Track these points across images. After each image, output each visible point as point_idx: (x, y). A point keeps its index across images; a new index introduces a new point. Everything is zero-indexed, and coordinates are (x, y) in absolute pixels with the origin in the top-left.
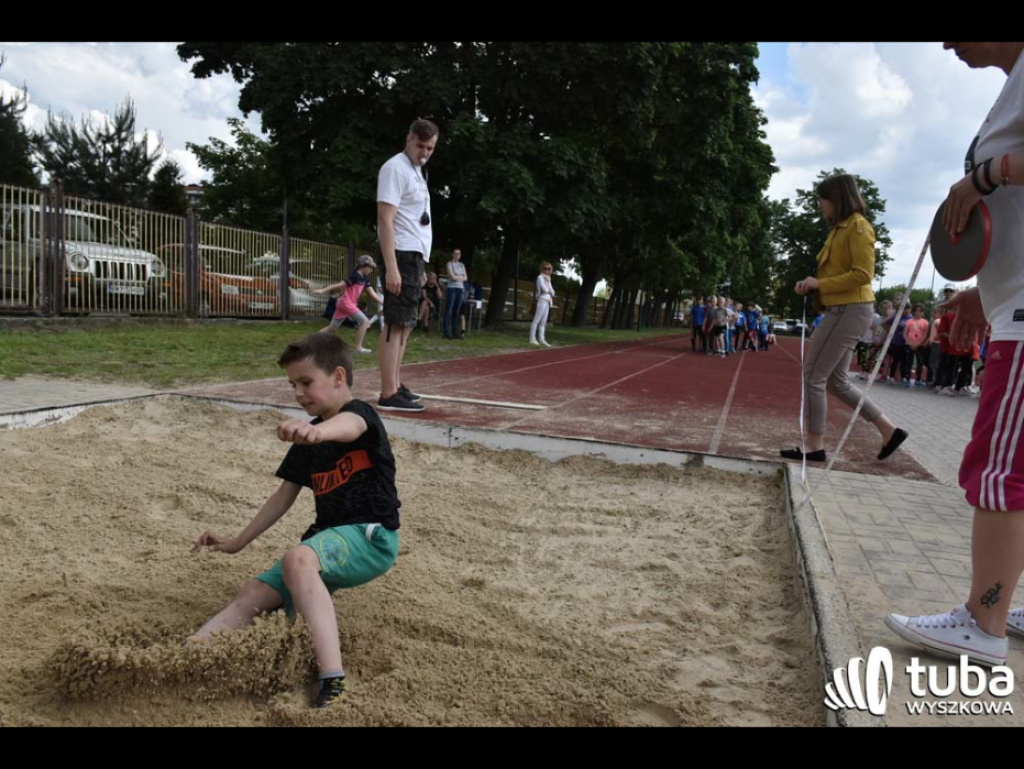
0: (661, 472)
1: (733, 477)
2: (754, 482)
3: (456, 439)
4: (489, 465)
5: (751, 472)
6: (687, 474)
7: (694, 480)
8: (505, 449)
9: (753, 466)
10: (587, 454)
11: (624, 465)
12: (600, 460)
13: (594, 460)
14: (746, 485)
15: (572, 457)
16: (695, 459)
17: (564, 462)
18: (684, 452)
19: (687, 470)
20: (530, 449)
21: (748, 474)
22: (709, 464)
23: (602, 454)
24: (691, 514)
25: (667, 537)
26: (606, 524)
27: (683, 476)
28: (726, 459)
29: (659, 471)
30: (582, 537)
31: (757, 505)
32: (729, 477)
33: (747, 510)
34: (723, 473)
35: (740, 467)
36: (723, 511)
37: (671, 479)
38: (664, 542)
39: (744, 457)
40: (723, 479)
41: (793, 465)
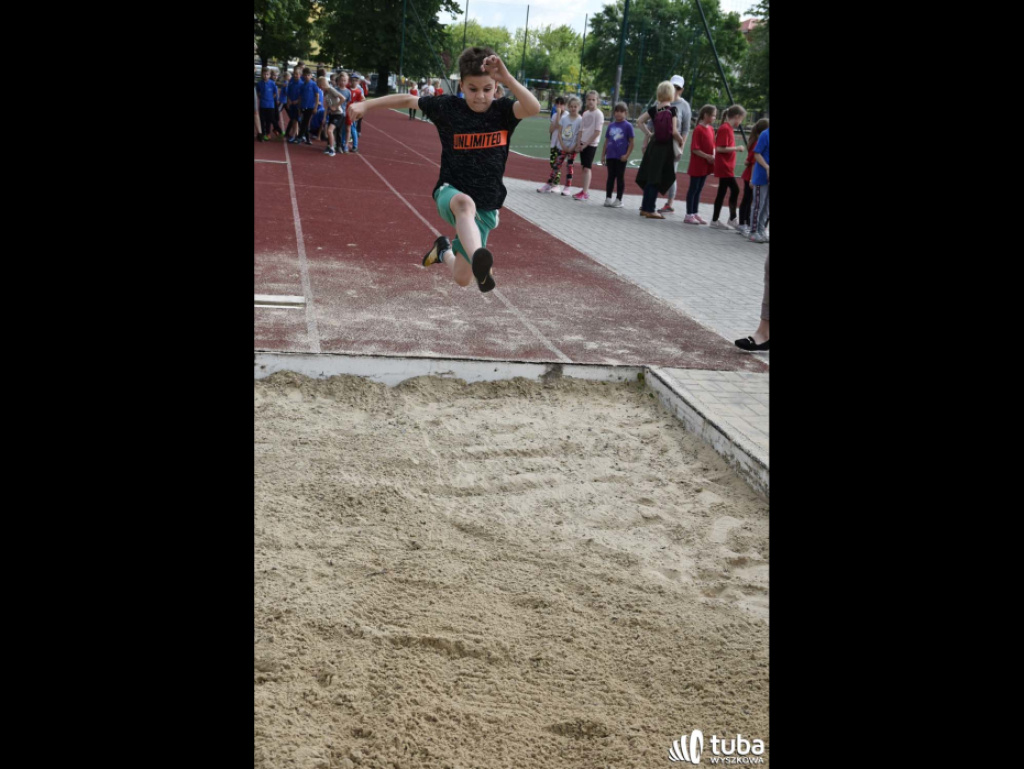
0: (520, 387)
1: (595, 386)
2: (617, 389)
3: (263, 367)
4: (320, 398)
5: (610, 379)
6: (548, 388)
7: (559, 394)
8: (329, 375)
9: (613, 372)
10: (432, 374)
11: (476, 383)
12: (449, 379)
13: (441, 380)
14: (610, 394)
15: (415, 378)
16: (554, 369)
17: (409, 385)
18: (542, 363)
19: (545, 383)
20: (362, 372)
21: (608, 381)
22: (568, 375)
23: (450, 372)
24: (605, 444)
25: (612, 478)
26: (538, 470)
27: (545, 390)
28: (586, 367)
29: (518, 387)
30: (538, 492)
31: (651, 422)
32: (591, 387)
33: (647, 429)
34: (584, 383)
35: (600, 374)
36: (626, 434)
37: (534, 395)
38: (618, 485)
39: (603, 363)
40: (586, 390)
41: (654, 368)
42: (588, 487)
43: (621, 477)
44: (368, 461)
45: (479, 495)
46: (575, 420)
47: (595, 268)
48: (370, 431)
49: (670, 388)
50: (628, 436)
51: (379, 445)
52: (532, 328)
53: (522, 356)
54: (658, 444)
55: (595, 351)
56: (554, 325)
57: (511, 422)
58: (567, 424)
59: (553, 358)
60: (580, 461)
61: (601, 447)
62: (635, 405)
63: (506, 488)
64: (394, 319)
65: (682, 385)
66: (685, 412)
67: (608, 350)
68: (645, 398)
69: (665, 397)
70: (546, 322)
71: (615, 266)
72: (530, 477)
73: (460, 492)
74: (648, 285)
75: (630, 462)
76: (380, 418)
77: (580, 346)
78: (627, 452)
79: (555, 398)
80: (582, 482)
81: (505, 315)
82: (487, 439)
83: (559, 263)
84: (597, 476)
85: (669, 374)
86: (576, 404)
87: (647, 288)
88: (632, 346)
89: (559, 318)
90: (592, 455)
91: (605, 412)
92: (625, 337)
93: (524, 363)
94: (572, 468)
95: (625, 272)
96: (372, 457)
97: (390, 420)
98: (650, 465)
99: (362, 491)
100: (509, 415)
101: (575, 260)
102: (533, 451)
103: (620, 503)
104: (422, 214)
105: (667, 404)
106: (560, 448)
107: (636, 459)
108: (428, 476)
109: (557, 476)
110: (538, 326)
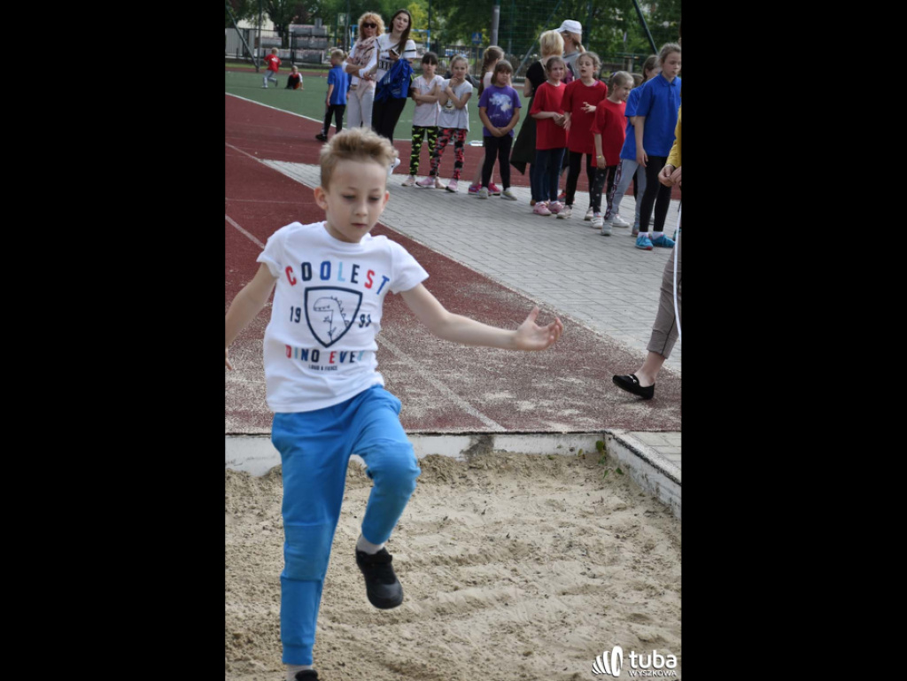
1: (540, 463)
2: (569, 465)
5: (559, 451)
6: (476, 468)
7: (491, 475)
9: (562, 442)
16: (481, 442)
18: (464, 434)
19: (470, 461)
21: (557, 454)
22: (501, 448)
24: (567, 542)
25: (585, 589)
26: (483, 583)
27: (471, 471)
28: (525, 436)
29: (434, 469)
30: (488, 612)
31: (625, 508)
32: (534, 463)
33: (620, 519)
34: (524, 459)
35: (545, 446)
36: (593, 526)
37: (456, 478)
38: (596, 598)
39: (548, 430)
40: (528, 468)
41: (618, 433)
42: (555, 603)
43: (598, 587)
44: (248, 582)
45: (408, 621)
46: (518, 511)
47: (504, 295)
48: (240, 541)
49: (646, 460)
50: (596, 529)
51: (258, 558)
52: (439, 385)
53: (435, 426)
54: (639, 538)
55: (532, 413)
56: (468, 380)
57: (433, 518)
58: (510, 517)
59: (478, 426)
60: (538, 568)
61: (563, 546)
62: (597, 486)
63: (444, 610)
64: (244, 380)
65: (661, 455)
66: (671, 492)
67: (549, 411)
68: (611, 476)
69: (639, 472)
70: (455, 375)
71: (528, 290)
72: (474, 592)
73: (382, 619)
74: (583, 317)
75: (605, 564)
76: (249, 521)
77: (510, 408)
78: (600, 552)
79: (486, 481)
80: (546, 597)
81: (396, 367)
82: (404, 544)
83: (453, 291)
84: (566, 588)
85: (640, 440)
86: (515, 488)
87: (581, 321)
88: (581, 403)
89: (471, 369)
90: (553, 559)
91: (558, 497)
92: (568, 391)
93: (440, 434)
94: (529, 578)
95: (545, 299)
96: (253, 577)
97: (265, 523)
98: (634, 568)
99: (250, 623)
100: (427, 508)
101: (473, 285)
102: (470, 556)
103: (603, 622)
104: (245, 228)
105: (643, 482)
106: (506, 551)
107: (613, 561)
108: (336, 600)
109: (510, 590)
110: (445, 381)
